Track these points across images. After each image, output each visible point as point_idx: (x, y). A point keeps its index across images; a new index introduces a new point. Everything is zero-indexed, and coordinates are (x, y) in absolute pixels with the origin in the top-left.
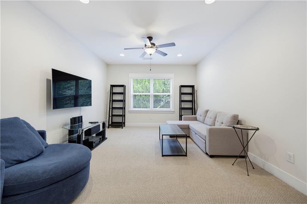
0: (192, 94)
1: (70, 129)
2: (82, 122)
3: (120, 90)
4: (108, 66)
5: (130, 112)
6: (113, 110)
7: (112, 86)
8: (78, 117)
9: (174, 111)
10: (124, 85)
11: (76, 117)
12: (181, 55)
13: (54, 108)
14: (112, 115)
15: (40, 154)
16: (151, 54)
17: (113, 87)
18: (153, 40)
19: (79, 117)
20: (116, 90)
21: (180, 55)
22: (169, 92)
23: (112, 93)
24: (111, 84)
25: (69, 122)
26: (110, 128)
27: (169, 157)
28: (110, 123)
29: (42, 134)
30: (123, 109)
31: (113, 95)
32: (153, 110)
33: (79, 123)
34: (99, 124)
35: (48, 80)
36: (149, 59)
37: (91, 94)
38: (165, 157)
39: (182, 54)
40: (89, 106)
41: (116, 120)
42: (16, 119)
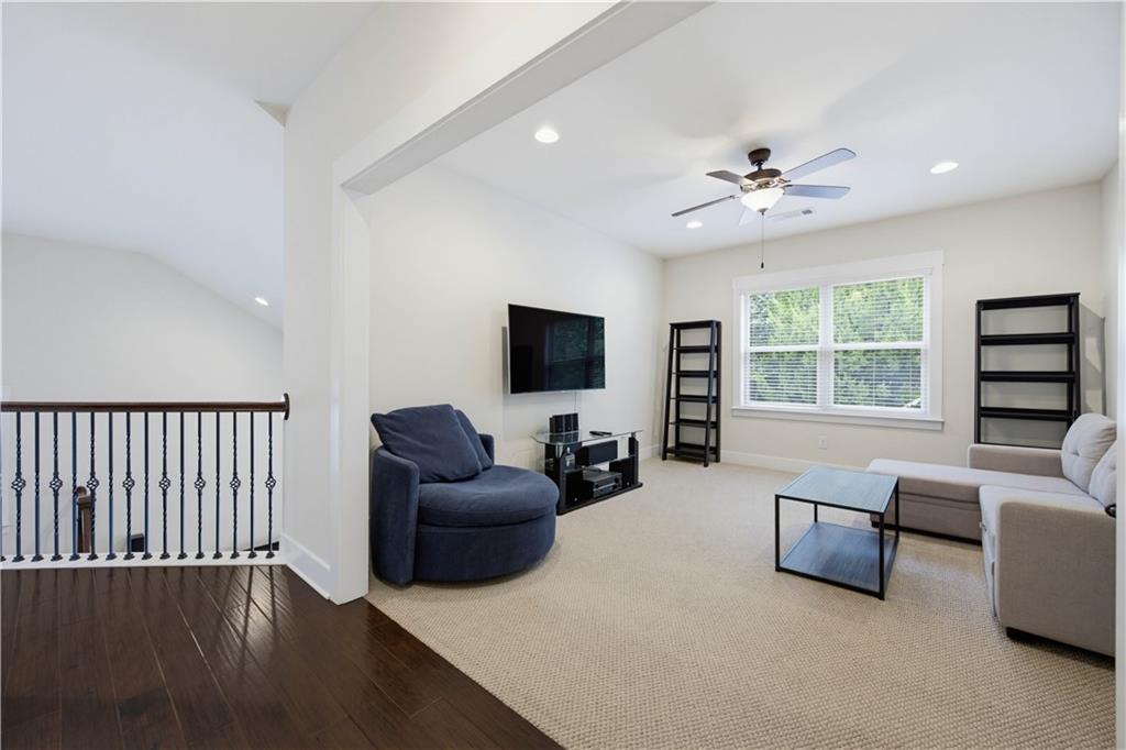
0: (1069, 340)
1: (548, 441)
2: (576, 428)
3: (700, 338)
4: (666, 264)
5: (735, 413)
6: (681, 403)
7: (678, 328)
8: (566, 416)
9: (943, 423)
10: (712, 321)
11: (561, 416)
12: (955, 165)
13: (513, 392)
14: (679, 421)
15: (472, 476)
16: (763, 211)
17: (682, 331)
18: (770, 158)
19: (568, 416)
20: (691, 338)
21: (944, 167)
22: (919, 338)
23: (678, 350)
24: (673, 322)
25: (547, 425)
26: (672, 459)
27: (806, 580)
28: (671, 444)
29: (487, 442)
30: (707, 402)
31: (682, 355)
32: (836, 413)
33: (567, 430)
34: (615, 438)
35: (504, 329)
36: (799, 215)
37: (603, 357)
38: (785, 575)
39: (957, 162)
40: (597, 387)
41: (694, 436)
42: (447, 408)
